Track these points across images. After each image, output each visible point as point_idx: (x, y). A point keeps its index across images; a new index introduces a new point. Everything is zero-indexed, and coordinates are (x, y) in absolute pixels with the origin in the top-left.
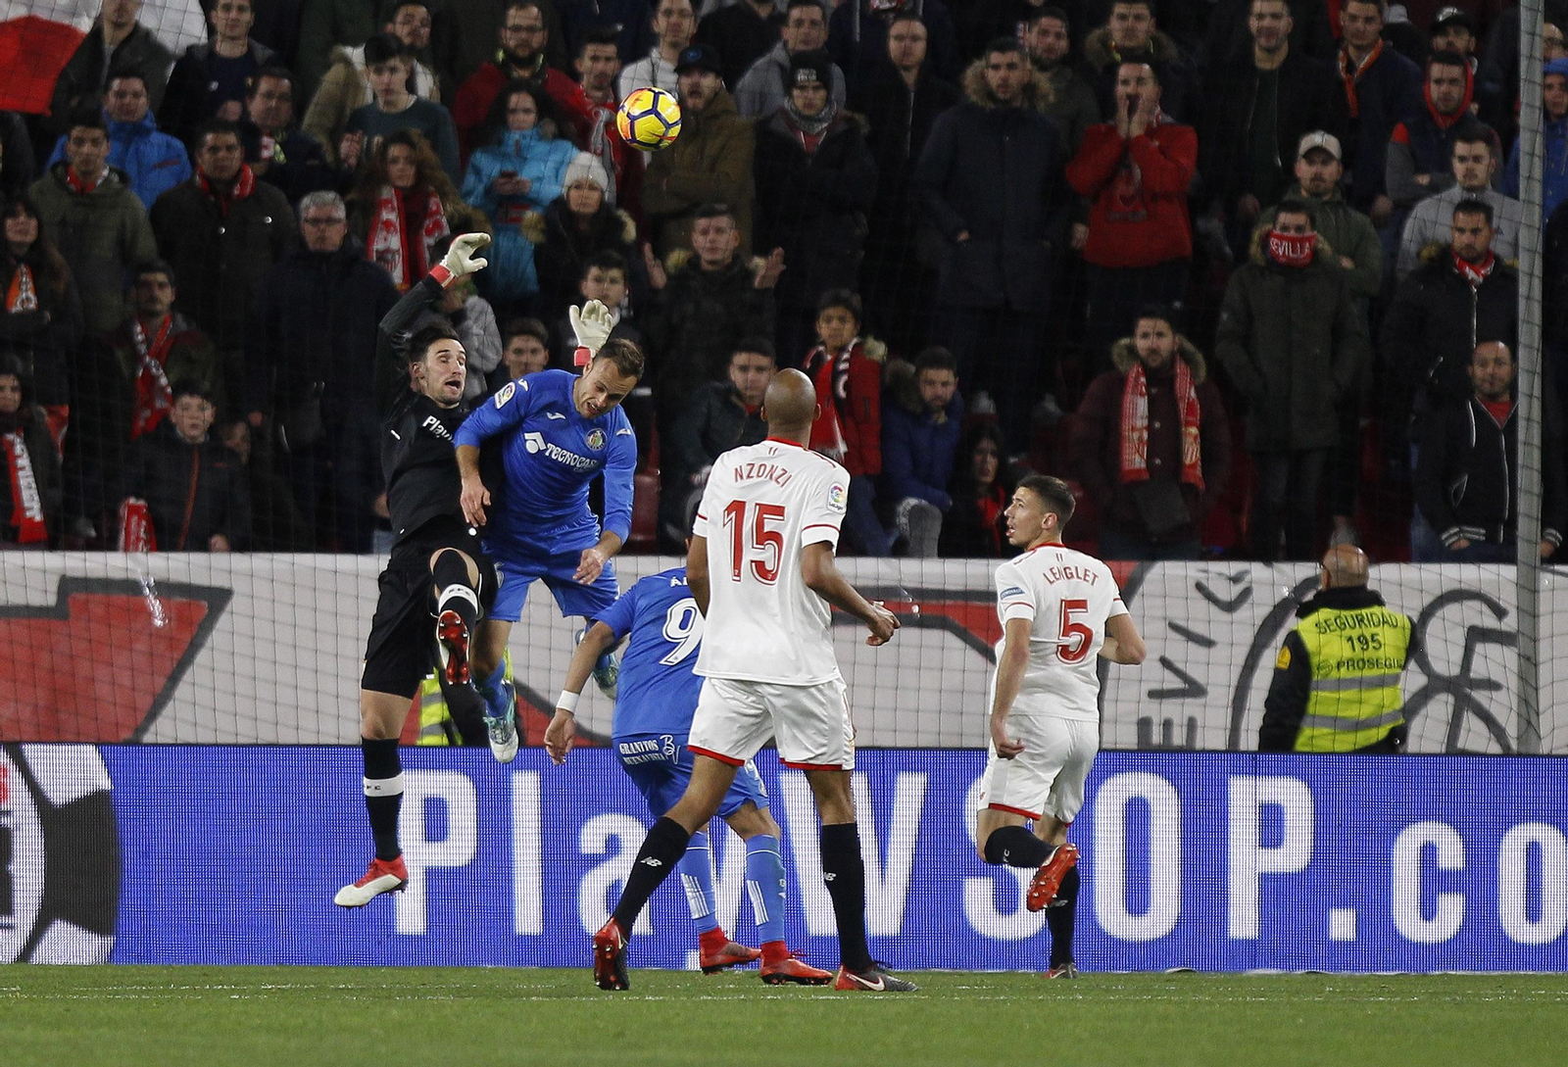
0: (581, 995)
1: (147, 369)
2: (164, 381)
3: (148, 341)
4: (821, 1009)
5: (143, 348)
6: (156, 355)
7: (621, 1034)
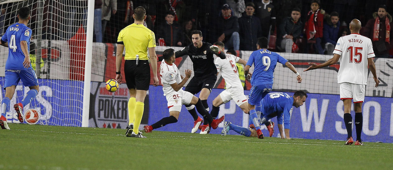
0: (256, 142)
1: (171, 9)
2: (175, 12)
3: (172, 3)
4: (305, 147)
5: (171, 5)
6: (173, 7)
7: (263, 150)
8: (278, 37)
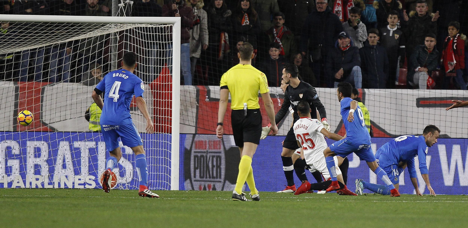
0: (386, 201)
1: (276, 40)
2: (281, 44)
3: (277, 33)
4: (448, 205)
5: (276, 35)
6: (279, 37)
8: (409, 70)
